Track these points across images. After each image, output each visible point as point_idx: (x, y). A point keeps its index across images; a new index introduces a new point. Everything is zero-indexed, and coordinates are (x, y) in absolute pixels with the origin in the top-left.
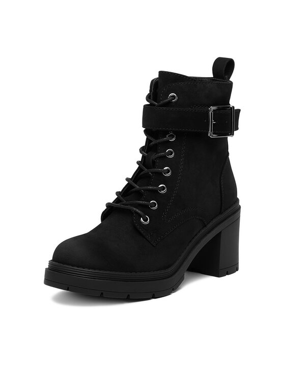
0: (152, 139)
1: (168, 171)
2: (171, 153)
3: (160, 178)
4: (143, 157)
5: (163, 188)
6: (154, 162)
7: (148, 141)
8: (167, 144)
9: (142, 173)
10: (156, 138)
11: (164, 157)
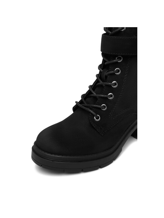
0: (106, 60)
1: (115, 84)
2: (118, 71)
3: (110, 89)
4: (100, 72)
5: (111, 96)
6: (106, 77)
7: (104, 61)
8: (116, 65)
9: (98, 84)
10: (109, 60)
11: (114, 74)
